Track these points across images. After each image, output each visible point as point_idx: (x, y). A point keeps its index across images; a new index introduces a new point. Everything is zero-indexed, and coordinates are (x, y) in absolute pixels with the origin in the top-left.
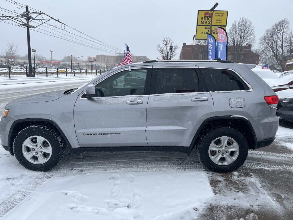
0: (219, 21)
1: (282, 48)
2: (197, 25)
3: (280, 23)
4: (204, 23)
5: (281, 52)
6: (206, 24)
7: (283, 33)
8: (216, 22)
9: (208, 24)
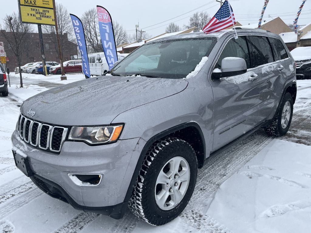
0: (47, 3)
1: (97, 38)
2: (20, 5)
3: (90, 12)
4: (29, 3)
5: (97, 41)
6: (31, 5)
7: (94, 23)
8: (43, 4)
9: (34, 4)
